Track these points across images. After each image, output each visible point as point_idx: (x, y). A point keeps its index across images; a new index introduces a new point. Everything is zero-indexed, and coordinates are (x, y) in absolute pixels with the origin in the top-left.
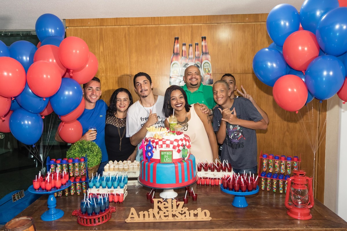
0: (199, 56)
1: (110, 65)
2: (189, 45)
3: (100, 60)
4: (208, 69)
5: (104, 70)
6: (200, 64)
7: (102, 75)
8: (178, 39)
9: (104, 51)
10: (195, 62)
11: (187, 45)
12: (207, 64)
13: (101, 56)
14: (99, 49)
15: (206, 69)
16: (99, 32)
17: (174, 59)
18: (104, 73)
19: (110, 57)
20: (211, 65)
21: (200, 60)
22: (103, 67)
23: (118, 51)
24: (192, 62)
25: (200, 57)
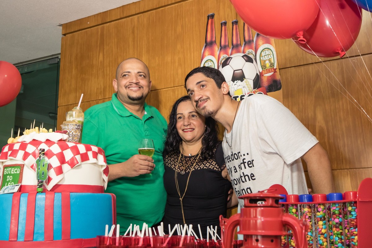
0: (251, 39)
1: (110, 80)
2: (233, 23)
3: (98, 75)
4: (270, 60)
5: (102, 90)
6: (254, 53)
7: (98, 98)
8: (212, 16)
9: (104, 61)
10: (244, 52)
11: (229, 25)
12: (268, 52)
13: (100, 68)
14: (99, 59)
15: (265, 61)
16: (99, 34)
17: (207, 53)
18: (102, 94)
19: (111, 67)
20: (275, 53)
21: (254, 46)
22: (101, 85)
23: (123, 55)
24: (239, 52)
25: (253, 41)
